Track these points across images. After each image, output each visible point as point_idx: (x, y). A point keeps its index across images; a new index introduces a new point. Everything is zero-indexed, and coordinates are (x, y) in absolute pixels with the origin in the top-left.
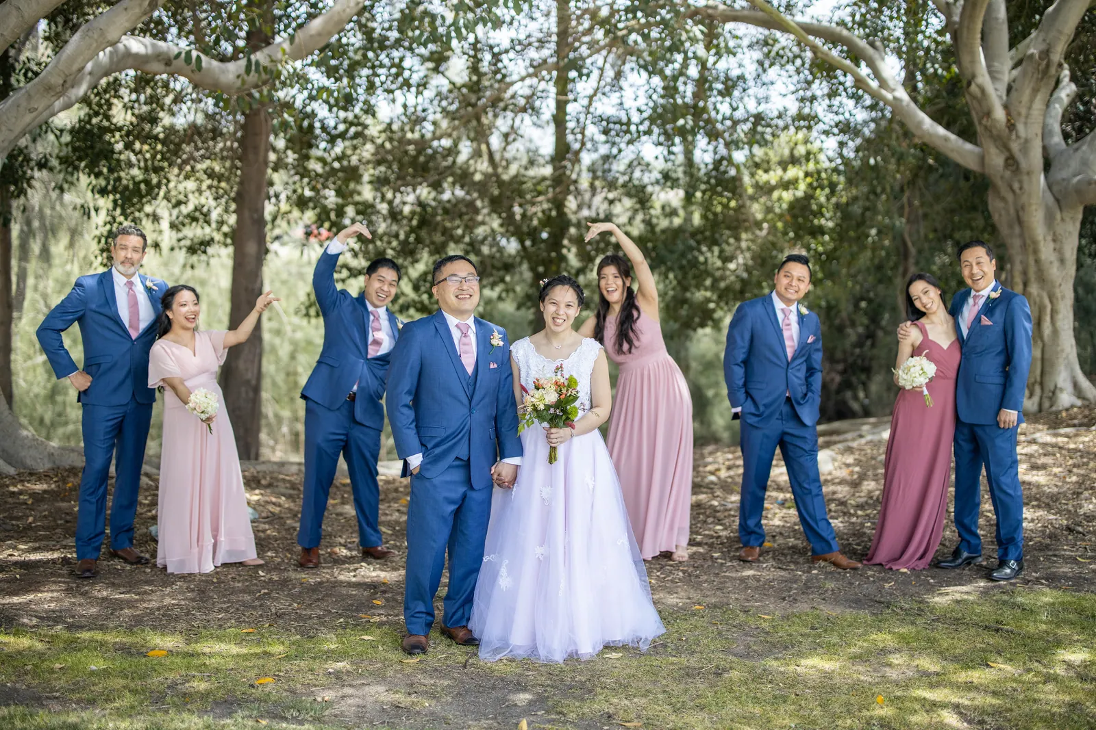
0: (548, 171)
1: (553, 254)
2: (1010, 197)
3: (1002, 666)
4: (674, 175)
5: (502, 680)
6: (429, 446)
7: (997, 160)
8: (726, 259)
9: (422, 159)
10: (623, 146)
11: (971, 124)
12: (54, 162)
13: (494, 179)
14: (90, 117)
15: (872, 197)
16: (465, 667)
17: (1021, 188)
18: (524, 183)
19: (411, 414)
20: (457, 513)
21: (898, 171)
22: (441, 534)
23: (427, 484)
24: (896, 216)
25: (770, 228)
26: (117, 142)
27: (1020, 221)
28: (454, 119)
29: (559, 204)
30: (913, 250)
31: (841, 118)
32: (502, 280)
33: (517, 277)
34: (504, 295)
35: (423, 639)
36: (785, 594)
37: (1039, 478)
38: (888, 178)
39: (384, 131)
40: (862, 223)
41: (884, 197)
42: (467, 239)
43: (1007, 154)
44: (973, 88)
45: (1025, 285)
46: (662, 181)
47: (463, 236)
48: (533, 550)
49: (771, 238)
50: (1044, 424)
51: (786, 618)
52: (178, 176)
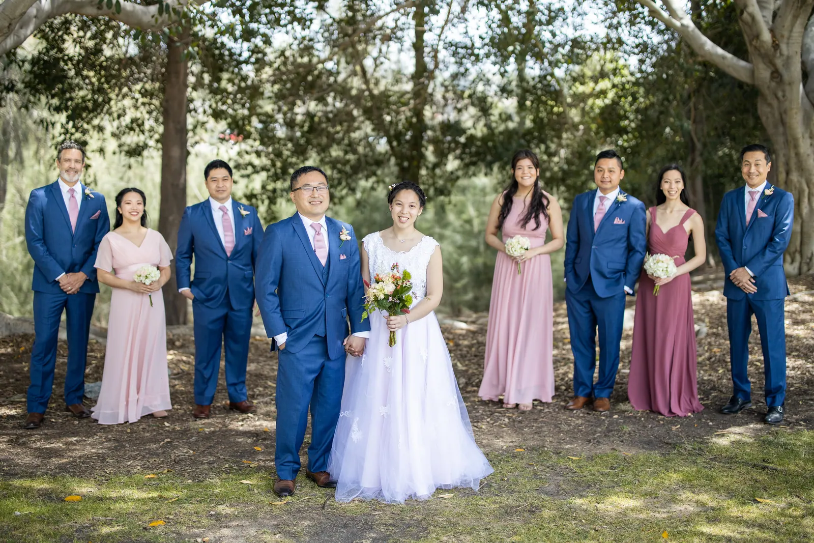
0: (408, 87)
1: (415, 153)
2: (775, 103)
3: (767, 501)
4: (509, 88)
5: (353, 520)
6: (293, 326)
7: (764, 73)
8: (551, 155)
9: (310, 78)
10: (469, 65)
11: (743, 43)
12: (20, 86)
13: (367, 93)
14: (48, 50)
15: (666, 103)
16: (323, 508)
17: (784, 96)
18: (390, 96)
19: (276, 301)
20: (317, 380)
21: (686, 83)
22: (305, 397)
23: (291, 357)
24: (685, 119)
25: (584, 129)
26: (70, 69)
27: (783, 122)
28: (334, 47)
29: (418, 113)
30: (699, 146)
31: (641, 41)
32: (374, 174)
33: (386, 170)
34: (375, 185)
35: (290, 483)
36: (591, 437)
37: (799, 331)
38: (678, 88)
39: (279, 57)
40: (658, 125)
41: (675, 103)
42: (346, 141)
43: (773, 69)
44: (745, 15)
45: (788, 173)
46: (500, 93)
47: (343, 139)
48: (378, 409)
49: (585, 137)
50: (803, 285)
51: (591, 458)
52: (117, 96)
